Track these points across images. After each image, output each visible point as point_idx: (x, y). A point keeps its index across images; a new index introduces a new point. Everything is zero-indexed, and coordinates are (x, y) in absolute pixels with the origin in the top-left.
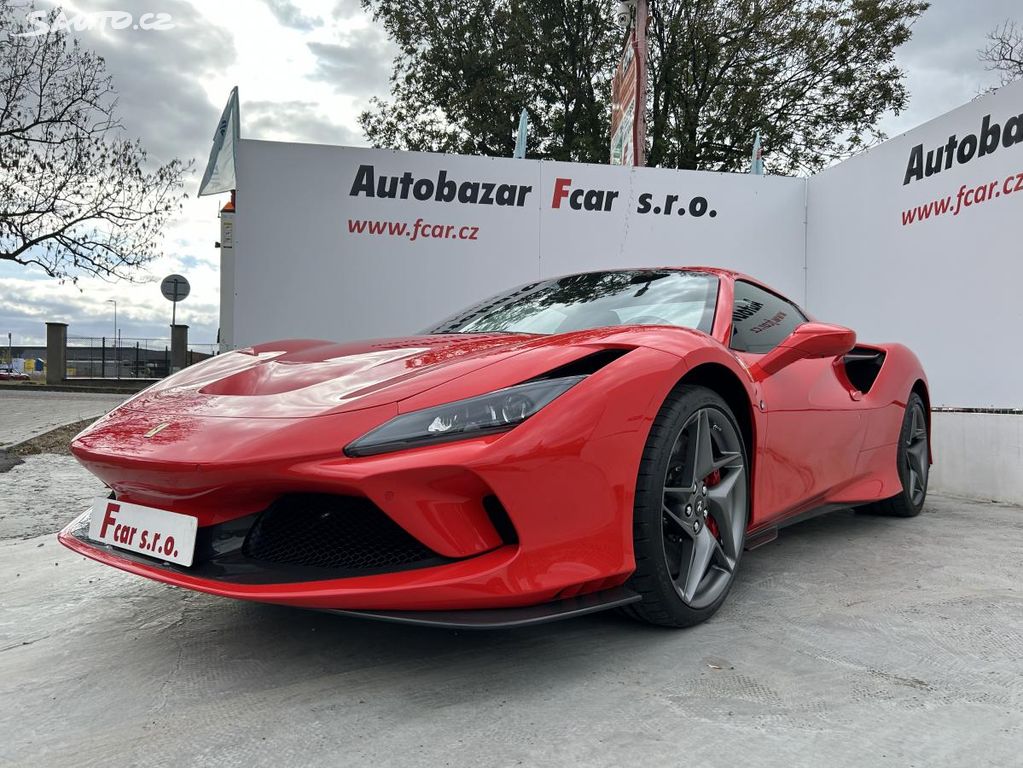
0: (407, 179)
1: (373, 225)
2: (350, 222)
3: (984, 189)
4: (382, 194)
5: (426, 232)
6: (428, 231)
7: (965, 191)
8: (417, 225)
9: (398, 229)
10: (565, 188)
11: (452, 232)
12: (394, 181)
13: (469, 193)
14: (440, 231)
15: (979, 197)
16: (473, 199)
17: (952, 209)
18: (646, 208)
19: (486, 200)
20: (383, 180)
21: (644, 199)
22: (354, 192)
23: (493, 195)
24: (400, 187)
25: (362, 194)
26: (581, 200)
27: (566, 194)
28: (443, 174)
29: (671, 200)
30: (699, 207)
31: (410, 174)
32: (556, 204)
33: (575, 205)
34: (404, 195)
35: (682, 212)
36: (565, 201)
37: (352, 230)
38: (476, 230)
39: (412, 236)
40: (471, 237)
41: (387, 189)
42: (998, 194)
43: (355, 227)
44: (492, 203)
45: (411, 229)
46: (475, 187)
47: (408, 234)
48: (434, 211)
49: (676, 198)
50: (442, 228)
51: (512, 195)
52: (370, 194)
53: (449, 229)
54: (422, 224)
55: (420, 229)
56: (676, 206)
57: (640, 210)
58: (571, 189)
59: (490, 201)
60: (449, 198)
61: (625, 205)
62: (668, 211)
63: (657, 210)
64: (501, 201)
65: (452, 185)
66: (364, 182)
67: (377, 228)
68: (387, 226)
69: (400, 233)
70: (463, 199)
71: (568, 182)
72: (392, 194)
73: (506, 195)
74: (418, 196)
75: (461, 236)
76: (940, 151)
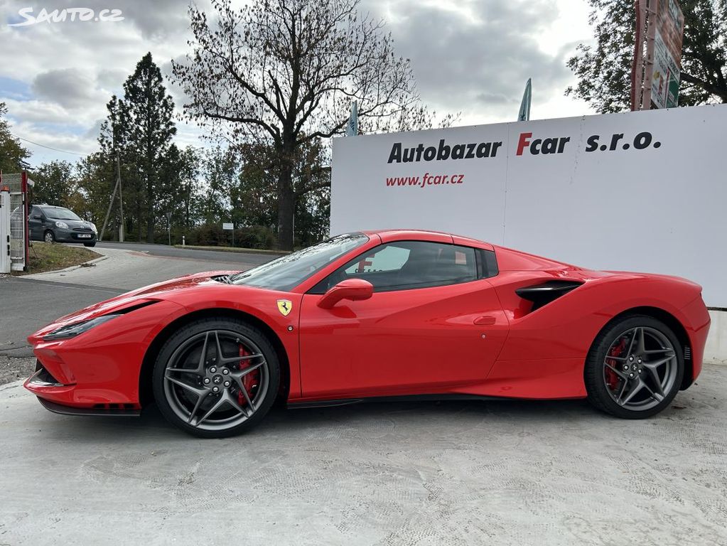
0: (421, 148)
1: (400, 180)
2: (387, 179)
4: (405, 160)
5: (430, 182)
6: (432, 180)
8: (425, 177)
9: (413, 181)
10: (527, 140)
11: (446, 180)
12: (413, 150)
14: (439, 180)
16: (461, 156)
18: (594, 147)
19: (470, 156)
20: (406, 151)
22: (390, 161)
23: (474, 152)
24: (416, 153)
25: (395, 161)
26: (539, 147)
27: (527, 144)
28: (442, 142)
29: (616, 138)
30: (643, 141)
31: (422, 145)
32: (520, 152)
33: (534, 151)
34: (418, 159)
35: (626, 147)
36: (527, 150)
37: (388, 184)
38: (462, 176)
39: (422, 185)
40: (459, 182)
41: (408, 157)
43: (390, 182)
45: (421, 180)
46: (462, 148)
47: (419, 184)
49: (621, 136)
50: (440, 178)
52: (399, 161)
53: (444, 177)
54: (428, 176)
55: (427, 179)
56: (620, 143)
57: (588, 150)
58: (531, 140)
59: (473, 156)
60: (445, 158)
62: (613, 147)
63: (603, 148)
64: (480, 155)
65: (447, 148)
66: (396, 154)
67: (401, 182)
69: (415, 184)
71: (529, 135)
72: (411, 160)
75: (452, 182)
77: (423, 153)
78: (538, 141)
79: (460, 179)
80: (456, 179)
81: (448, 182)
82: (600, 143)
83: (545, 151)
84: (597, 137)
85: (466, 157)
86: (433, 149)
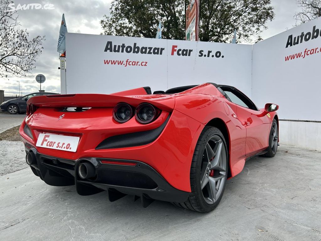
2: (105, 61)
3: (313, 50)
4: (115, 51)
5: (130, 64)
6: (131, 63)
7: (307, 50)
8: (127, 61)
9: (120, 63)
10: (175, 48)
13: (144, 50)
14: (135, 63)
15: (312, 53)
17: (302, 56)
18: (201, 55)
19: (150, 53)
20: (115, 46)
21: (201, 52)
22: (106, 50)
23: (152, 51)
26: (180, 52)
27: (176, 50)
28: (135, 44)
29: (209, 52)
30: (218, 55)
32: (172, 54)
33: (179, 54)
34: (122, 51)
35: (213, 56)
36: (175, 53)
37: (105, 63)
38: (146, 63)
39: (125, 65)
40: (145, 65)
42: (318, 52)
43: (106, 62)
44: (151, 54)
45: (125, 63)
47: (124, 64)
48: (132, 56)
49: (211, 52)
50: (135, 62)
51: (158, 51)
52: (111, 51)
53: (137, 62)
54: (129, 61)
55: (128, 63)
56: (211, 54)
57: (199, 56)
59: (151, 53)
60: (137, 52)
61: (195, 54)
62: (208, 56)
63: (205, 56)
64: (154, 53)
66: (109, 47)
67: (114, 63)
68: (117, 62)
69: (121, 64)
70: (142, 52)
71: (176, 47)
72: (118, 51)
73: (156, 51)
74: (127, 51)
75: (142, 65)
76: (298, 37)
77: (125, 49)
78: (180, 50)
79: (146, 64)
80: (143, 64)
81: (139, 65)
82: (204, 53)
83: (183, 55)
84: (203, 51)
85: (148, 53)
86: (130, 47)
